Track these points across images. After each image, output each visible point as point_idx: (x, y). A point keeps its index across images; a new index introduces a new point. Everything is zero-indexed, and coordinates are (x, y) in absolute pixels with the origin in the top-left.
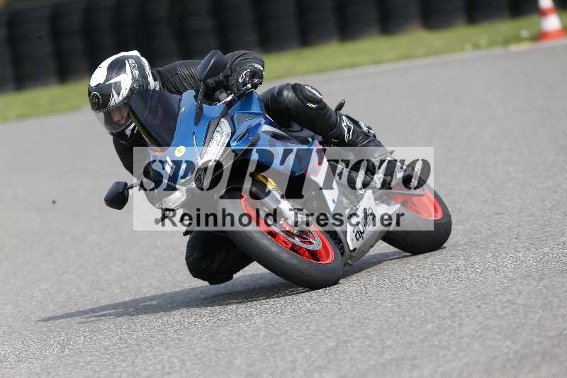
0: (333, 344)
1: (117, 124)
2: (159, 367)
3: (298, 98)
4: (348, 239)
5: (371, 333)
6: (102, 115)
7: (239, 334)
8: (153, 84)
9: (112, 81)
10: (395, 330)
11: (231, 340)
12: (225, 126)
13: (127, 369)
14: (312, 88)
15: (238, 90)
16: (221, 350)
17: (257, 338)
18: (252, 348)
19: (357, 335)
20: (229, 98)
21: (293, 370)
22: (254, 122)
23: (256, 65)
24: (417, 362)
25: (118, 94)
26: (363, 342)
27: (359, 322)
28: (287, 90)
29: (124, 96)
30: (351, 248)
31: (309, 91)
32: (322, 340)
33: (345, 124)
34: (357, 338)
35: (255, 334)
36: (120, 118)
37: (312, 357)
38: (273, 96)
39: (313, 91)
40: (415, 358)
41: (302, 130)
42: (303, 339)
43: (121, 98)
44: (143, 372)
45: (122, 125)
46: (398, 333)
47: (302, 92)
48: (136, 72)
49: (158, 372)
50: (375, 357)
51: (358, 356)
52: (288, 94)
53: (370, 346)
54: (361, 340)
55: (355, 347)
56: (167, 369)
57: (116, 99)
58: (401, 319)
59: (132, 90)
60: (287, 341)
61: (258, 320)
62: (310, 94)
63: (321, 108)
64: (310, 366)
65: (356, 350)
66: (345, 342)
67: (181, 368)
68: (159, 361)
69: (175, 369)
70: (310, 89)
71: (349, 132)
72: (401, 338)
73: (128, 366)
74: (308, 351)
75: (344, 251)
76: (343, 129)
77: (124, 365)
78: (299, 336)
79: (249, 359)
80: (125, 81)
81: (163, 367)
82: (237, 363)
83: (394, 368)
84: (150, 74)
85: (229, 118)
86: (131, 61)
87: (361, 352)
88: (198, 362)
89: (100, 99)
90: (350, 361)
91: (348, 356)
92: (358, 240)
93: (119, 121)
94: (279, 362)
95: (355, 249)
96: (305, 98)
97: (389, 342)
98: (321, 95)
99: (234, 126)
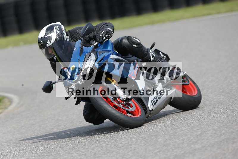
0: (200, 132)
1: (50, 55)
2: (127, 142)
3: (130, 43)
4: (149, 106)
5: (216, 128)
6: (44, 50)
7: (160, 128)
8: (66, 37)
9: (48, 36)
10: (226, 127)
11: (157, 131)
12: (93, 56)
13: (113, 143)
14: (136, 38)
15: (100, 40)
16: (153, 135)
17: (168, 130)
18: (166, 134)
19: (210, 129)
20: (96, 44)
21: (183, 143)
22: (106, 54)
23: (109, 29)
24: (235, 140)
25: (50, 42)
26: (212, 132)
27: (210, 123)
28: (125, 39)
29: (53, 42)
30: (150, 110)
31: (134, 39)
32: (195, 131)
33: (151, 54)
34: (210, 130)
35: (167, 128)
36: (52, 52)
37: (191, 138)
38: (118, 42)
39: (136, 40)
40: (234, 138)
41: (132, 57)
42: (187, 130)
43: (51, 43)
44: (120, 144)
45: (52, 55)
46: (227, 128)
47: (131, 40)
48: (59, 32)
49: (126, 145)
50: (218, 138)
51: (210, 138)
52: (125, 41)
53: (215, 133)
54: (211, 131)
55: (208, 134)
56: (130, 143)
57: (49, 44)
58: (228, 122)
59: (56, 40)
60: (180, 131)
61: (168, 123)
62: (135, 41)
63: (140, 47)
64: (190, 142)
65: (209, 135)
66: (205, 132)
67: (136, 143)
68: (127, 140)
69: (134, 143)
70: (135, 38)
71: (153, 57)
72: (228, 130)
73: (113, 142)
74: (189, 136)
75: (147, 111)
76: (150, 56)
77: (112, 141)
78: (185, 129)
79: (164, 139)
80: (54, 36)
81: (128, 142)
82: (159, 140)
83: (225, 143)
84: (65, 32)
85: (95, 52)
86: (56, 27)
87: (211, 136)
88: (143, 140)
89: (42, 44)
90: (207, 140)
91: (206, 138)
92: (153, 106)
93: (51, 53)
94: (177, 140)
95: (152, 110)
96: (133, 43)
97: (223, 132)
98: (140, 41)
99: (97, 56)
